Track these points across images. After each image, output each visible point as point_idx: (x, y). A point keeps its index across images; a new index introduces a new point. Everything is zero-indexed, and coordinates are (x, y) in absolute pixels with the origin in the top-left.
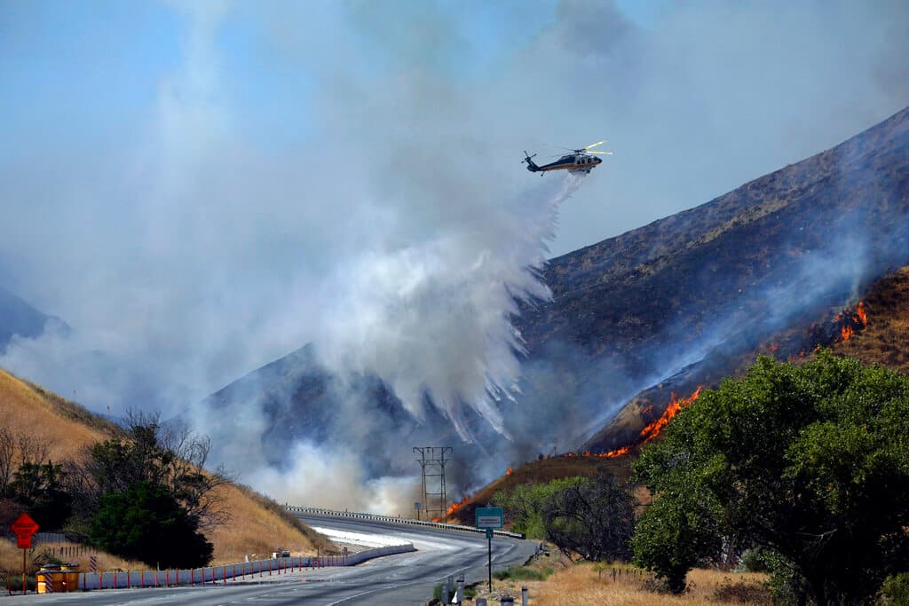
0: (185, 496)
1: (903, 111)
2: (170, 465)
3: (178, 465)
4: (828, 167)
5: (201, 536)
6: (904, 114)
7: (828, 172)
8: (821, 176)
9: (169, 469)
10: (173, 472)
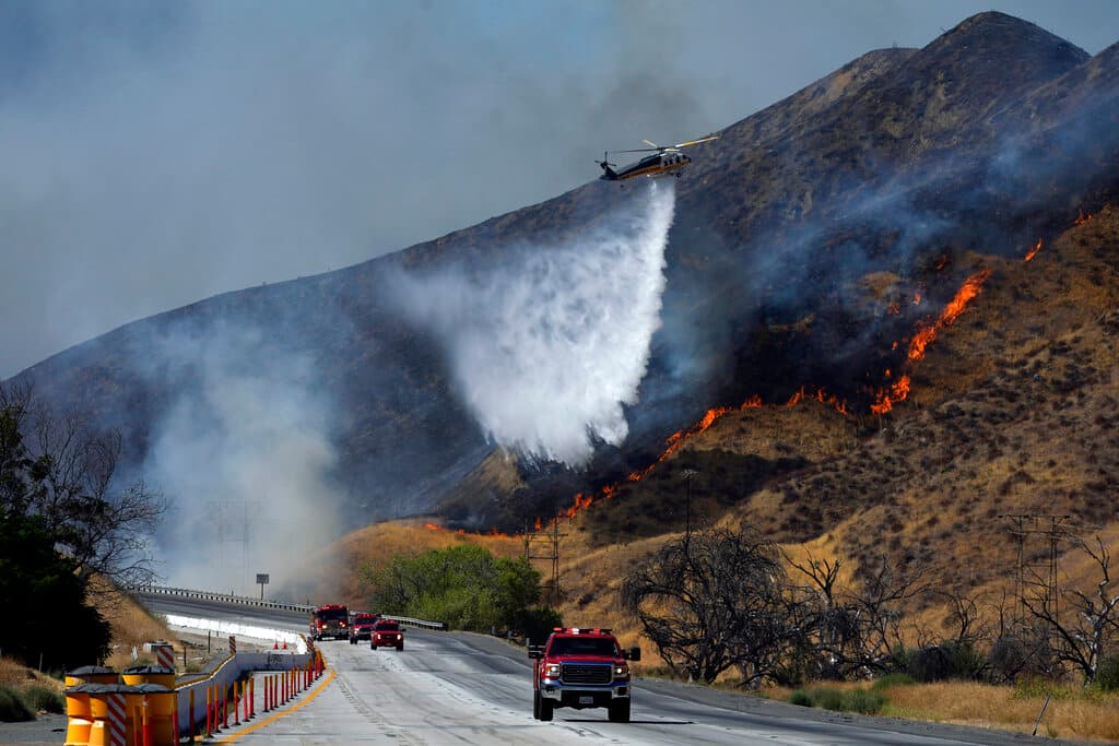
0: (69, 538)
1: (815, 84)
2: (46, 482)
3: (60, 482)
4: (716, 154)
5: (92, 610)
6: (815, 88)
7: (714, 160)
8: (706, 166)
9: (45, 490)
10: (51, 494)
